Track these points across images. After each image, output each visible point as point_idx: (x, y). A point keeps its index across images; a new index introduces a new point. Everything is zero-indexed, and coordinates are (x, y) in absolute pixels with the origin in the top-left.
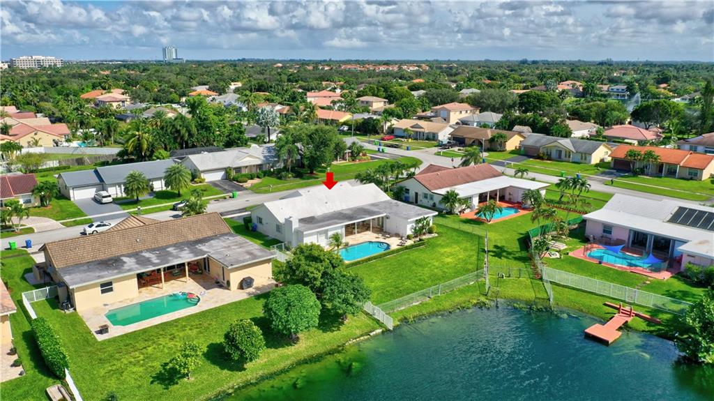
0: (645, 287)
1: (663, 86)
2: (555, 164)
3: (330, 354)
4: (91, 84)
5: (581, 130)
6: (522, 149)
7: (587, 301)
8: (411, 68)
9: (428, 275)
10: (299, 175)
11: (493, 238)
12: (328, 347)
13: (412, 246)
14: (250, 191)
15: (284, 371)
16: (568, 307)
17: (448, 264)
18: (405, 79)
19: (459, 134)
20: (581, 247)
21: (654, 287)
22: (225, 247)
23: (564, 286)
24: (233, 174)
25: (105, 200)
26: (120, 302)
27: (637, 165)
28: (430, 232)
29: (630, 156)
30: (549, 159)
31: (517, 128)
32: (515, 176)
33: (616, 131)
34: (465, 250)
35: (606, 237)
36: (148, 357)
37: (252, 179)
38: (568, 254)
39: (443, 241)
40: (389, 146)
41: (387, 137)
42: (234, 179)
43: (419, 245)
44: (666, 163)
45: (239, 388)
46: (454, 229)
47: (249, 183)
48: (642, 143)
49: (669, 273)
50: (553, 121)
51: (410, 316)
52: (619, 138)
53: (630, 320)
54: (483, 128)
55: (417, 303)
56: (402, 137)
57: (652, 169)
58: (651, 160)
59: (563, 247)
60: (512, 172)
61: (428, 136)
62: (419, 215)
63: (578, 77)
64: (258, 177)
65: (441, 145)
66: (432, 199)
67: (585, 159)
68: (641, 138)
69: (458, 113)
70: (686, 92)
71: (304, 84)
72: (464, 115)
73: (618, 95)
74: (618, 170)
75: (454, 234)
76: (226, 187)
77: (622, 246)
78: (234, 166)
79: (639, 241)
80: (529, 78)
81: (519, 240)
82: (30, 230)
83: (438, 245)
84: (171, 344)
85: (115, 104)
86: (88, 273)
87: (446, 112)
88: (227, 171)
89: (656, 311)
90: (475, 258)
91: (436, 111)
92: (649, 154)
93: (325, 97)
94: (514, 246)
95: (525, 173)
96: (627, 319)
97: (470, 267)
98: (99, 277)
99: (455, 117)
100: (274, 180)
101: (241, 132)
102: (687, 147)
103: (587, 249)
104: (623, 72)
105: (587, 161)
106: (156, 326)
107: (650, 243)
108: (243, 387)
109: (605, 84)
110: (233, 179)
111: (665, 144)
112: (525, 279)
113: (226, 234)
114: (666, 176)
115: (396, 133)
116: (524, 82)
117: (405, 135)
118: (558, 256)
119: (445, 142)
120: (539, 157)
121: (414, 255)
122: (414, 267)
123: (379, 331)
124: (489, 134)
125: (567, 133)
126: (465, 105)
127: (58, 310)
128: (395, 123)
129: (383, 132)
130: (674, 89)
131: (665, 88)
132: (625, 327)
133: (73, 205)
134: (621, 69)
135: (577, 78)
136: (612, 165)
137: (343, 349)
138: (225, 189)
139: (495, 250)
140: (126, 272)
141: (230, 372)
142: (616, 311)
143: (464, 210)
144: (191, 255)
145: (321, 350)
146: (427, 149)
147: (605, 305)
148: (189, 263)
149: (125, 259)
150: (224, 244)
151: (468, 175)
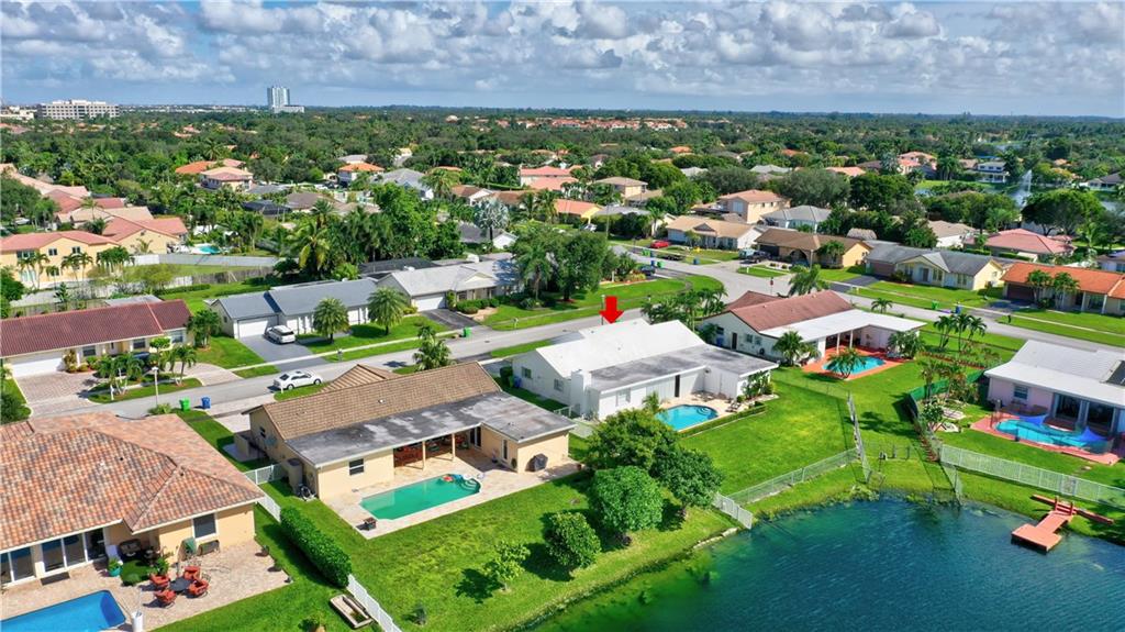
0: (1085, 474)
1: (1060, 162)
2: (920, 290)
3: (676, 560)
4: (185, 151)
5: (950, 236)
6: (868, 265)
7: (1007, 492)
8: (661, 126)
9: (781, 454)
10: (550, 304)
11: (858, 403)
12: (672, 551)
13: (748, 413)
14: (485, 327)
15: (622, 582)
16: (981, 501)
17: (804, 438)
18: (660, 146)
19: (770, 241)
20: (987, 416)
21: (1097, 474)
22: (501, 413)
23: (971, 472)
24: (456, 301)
25: (285, 339)
26: (373, 487)
27: (1044, 293)
28: (767, 392)
29: (1034, 280)
30: (910, 282)
31: (853, 232)
32: (872, 310)
33: (1004, 239)
34: (823, 418)
35: (1020, 401)
36: (442, 562)
37: (483, 308)
38: (969, 426)
39: (789, 405)
40: (666, 258)
41: (659, 242)
42: (457, 309)
43: (758, 411)
44: (1087, 292)
45: (571, 603)
46: (798, 388)
47: (481, 315)
48: (1044, 258)
49: (1115, 456)
50: (909, 223)
51: (770, 512)
52: (1009, 250)
53: (1070, 519)
54: (802, 232)
55: (775, 493)
56: (682, 243)
57: (1065, 300)
58: (1065, 286)
59: (960, 416)
60: (868, 302)
61: (721, 243)
62: (753, 368)
63: (925, 145)
64: (492, 306)
65: (743, 257)
66: (758, 343)
67: (965, 282)
68: (1043, 250)
69: (760, 206)
70: (1097, 173)
71: (508, 153)
72: (769, 210)
73: (991, 177)
74: (1015, 301)
75: (802, 395)
76: (449, 320)
77: (1044, 417)
78: (458, 290)
79: (1067, 410)
80: (852, 147)
81: (894, 405)
82: (194, 383)
83: (782, 412)
84: (464, 545)
85: (234, 185)
86: (331, 447)
87: (741, 205)
88: (447, 296)
89: (1104, 507)
90: (839, 431)
91: (726, 203)
92: (1064, 278)
93: (548, 176)
94: (891, 415)
95: (888, 306)
96: (1066, 518)
97: (837, 443)
98: (349, 453)
99: (755, 213)
100: (514, 310)
101: (454, 237)
102: (1112, 265)
103: (994, 420)
104: (991, 135)
105: (967, 286)
106: (436, 521)
107: (1083, 412)
108: (576, 602)
109: (969, 158)
110: (457, 307)
111: (1079, 260)
112: (915, 461)
113: (494, 394)
114: (1086, 312)
115: (672, 236)
116: (844, 153)
117: (688, 240)
118: (956, 429)
119: (750, 252)
120: (894, 278)
121: (754, 425)
122: (759, 443)
123: (733, 530)
124: (817, 241)
125: (930, 241)
126: (768, 194)
127: (294, 497)
128: (669, 221)
129: (650, 235)
130: (1077, 168)
131: (1062, 167)
132: (1065, 529)
133: (239, 345)
134: (988, 131)
135: (922, 146)
136: (1005, 292)
137: (691, 554)
138: (448, 324)
139: (864, 419)
140: (380, 446)
141: (553, 583)
142: (1050, 507)
143: (807, 359)
144: (459, 423)
145: (662, 554)
146: (724, 263)
147: (1033, 498)
148: (457, 435)
149: (372, 428)
150: (497, 408)
151: (806, 309)
